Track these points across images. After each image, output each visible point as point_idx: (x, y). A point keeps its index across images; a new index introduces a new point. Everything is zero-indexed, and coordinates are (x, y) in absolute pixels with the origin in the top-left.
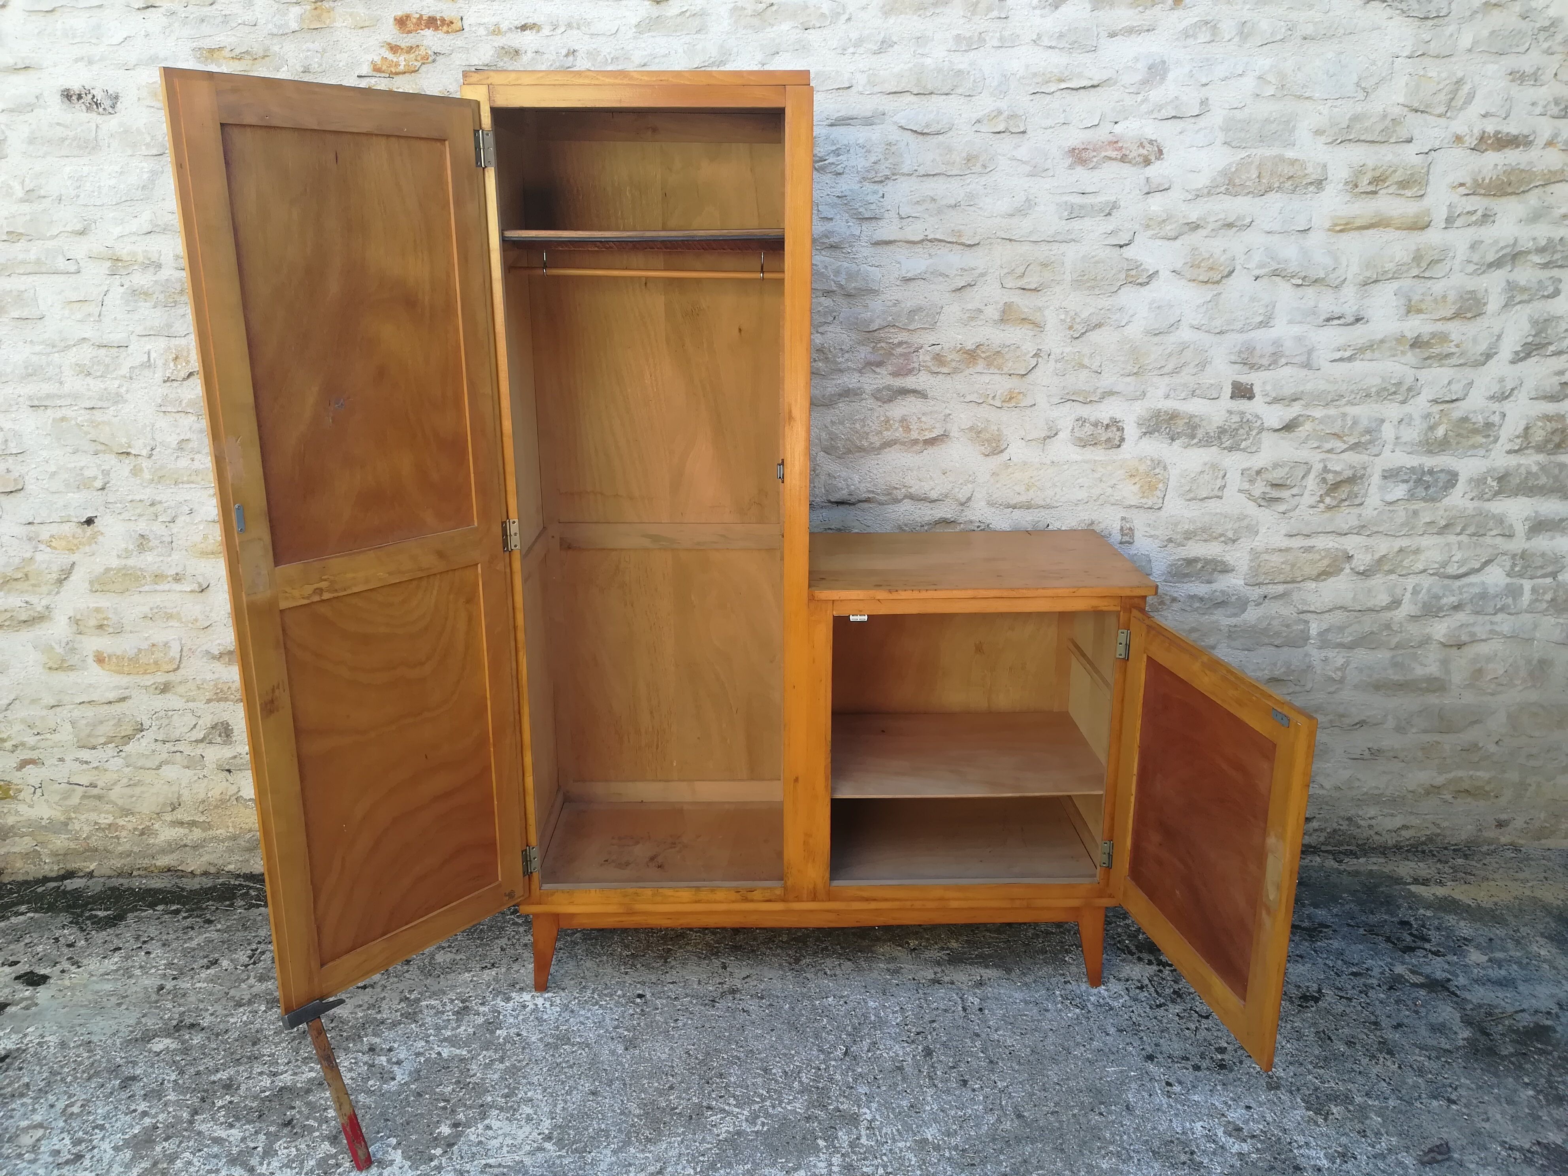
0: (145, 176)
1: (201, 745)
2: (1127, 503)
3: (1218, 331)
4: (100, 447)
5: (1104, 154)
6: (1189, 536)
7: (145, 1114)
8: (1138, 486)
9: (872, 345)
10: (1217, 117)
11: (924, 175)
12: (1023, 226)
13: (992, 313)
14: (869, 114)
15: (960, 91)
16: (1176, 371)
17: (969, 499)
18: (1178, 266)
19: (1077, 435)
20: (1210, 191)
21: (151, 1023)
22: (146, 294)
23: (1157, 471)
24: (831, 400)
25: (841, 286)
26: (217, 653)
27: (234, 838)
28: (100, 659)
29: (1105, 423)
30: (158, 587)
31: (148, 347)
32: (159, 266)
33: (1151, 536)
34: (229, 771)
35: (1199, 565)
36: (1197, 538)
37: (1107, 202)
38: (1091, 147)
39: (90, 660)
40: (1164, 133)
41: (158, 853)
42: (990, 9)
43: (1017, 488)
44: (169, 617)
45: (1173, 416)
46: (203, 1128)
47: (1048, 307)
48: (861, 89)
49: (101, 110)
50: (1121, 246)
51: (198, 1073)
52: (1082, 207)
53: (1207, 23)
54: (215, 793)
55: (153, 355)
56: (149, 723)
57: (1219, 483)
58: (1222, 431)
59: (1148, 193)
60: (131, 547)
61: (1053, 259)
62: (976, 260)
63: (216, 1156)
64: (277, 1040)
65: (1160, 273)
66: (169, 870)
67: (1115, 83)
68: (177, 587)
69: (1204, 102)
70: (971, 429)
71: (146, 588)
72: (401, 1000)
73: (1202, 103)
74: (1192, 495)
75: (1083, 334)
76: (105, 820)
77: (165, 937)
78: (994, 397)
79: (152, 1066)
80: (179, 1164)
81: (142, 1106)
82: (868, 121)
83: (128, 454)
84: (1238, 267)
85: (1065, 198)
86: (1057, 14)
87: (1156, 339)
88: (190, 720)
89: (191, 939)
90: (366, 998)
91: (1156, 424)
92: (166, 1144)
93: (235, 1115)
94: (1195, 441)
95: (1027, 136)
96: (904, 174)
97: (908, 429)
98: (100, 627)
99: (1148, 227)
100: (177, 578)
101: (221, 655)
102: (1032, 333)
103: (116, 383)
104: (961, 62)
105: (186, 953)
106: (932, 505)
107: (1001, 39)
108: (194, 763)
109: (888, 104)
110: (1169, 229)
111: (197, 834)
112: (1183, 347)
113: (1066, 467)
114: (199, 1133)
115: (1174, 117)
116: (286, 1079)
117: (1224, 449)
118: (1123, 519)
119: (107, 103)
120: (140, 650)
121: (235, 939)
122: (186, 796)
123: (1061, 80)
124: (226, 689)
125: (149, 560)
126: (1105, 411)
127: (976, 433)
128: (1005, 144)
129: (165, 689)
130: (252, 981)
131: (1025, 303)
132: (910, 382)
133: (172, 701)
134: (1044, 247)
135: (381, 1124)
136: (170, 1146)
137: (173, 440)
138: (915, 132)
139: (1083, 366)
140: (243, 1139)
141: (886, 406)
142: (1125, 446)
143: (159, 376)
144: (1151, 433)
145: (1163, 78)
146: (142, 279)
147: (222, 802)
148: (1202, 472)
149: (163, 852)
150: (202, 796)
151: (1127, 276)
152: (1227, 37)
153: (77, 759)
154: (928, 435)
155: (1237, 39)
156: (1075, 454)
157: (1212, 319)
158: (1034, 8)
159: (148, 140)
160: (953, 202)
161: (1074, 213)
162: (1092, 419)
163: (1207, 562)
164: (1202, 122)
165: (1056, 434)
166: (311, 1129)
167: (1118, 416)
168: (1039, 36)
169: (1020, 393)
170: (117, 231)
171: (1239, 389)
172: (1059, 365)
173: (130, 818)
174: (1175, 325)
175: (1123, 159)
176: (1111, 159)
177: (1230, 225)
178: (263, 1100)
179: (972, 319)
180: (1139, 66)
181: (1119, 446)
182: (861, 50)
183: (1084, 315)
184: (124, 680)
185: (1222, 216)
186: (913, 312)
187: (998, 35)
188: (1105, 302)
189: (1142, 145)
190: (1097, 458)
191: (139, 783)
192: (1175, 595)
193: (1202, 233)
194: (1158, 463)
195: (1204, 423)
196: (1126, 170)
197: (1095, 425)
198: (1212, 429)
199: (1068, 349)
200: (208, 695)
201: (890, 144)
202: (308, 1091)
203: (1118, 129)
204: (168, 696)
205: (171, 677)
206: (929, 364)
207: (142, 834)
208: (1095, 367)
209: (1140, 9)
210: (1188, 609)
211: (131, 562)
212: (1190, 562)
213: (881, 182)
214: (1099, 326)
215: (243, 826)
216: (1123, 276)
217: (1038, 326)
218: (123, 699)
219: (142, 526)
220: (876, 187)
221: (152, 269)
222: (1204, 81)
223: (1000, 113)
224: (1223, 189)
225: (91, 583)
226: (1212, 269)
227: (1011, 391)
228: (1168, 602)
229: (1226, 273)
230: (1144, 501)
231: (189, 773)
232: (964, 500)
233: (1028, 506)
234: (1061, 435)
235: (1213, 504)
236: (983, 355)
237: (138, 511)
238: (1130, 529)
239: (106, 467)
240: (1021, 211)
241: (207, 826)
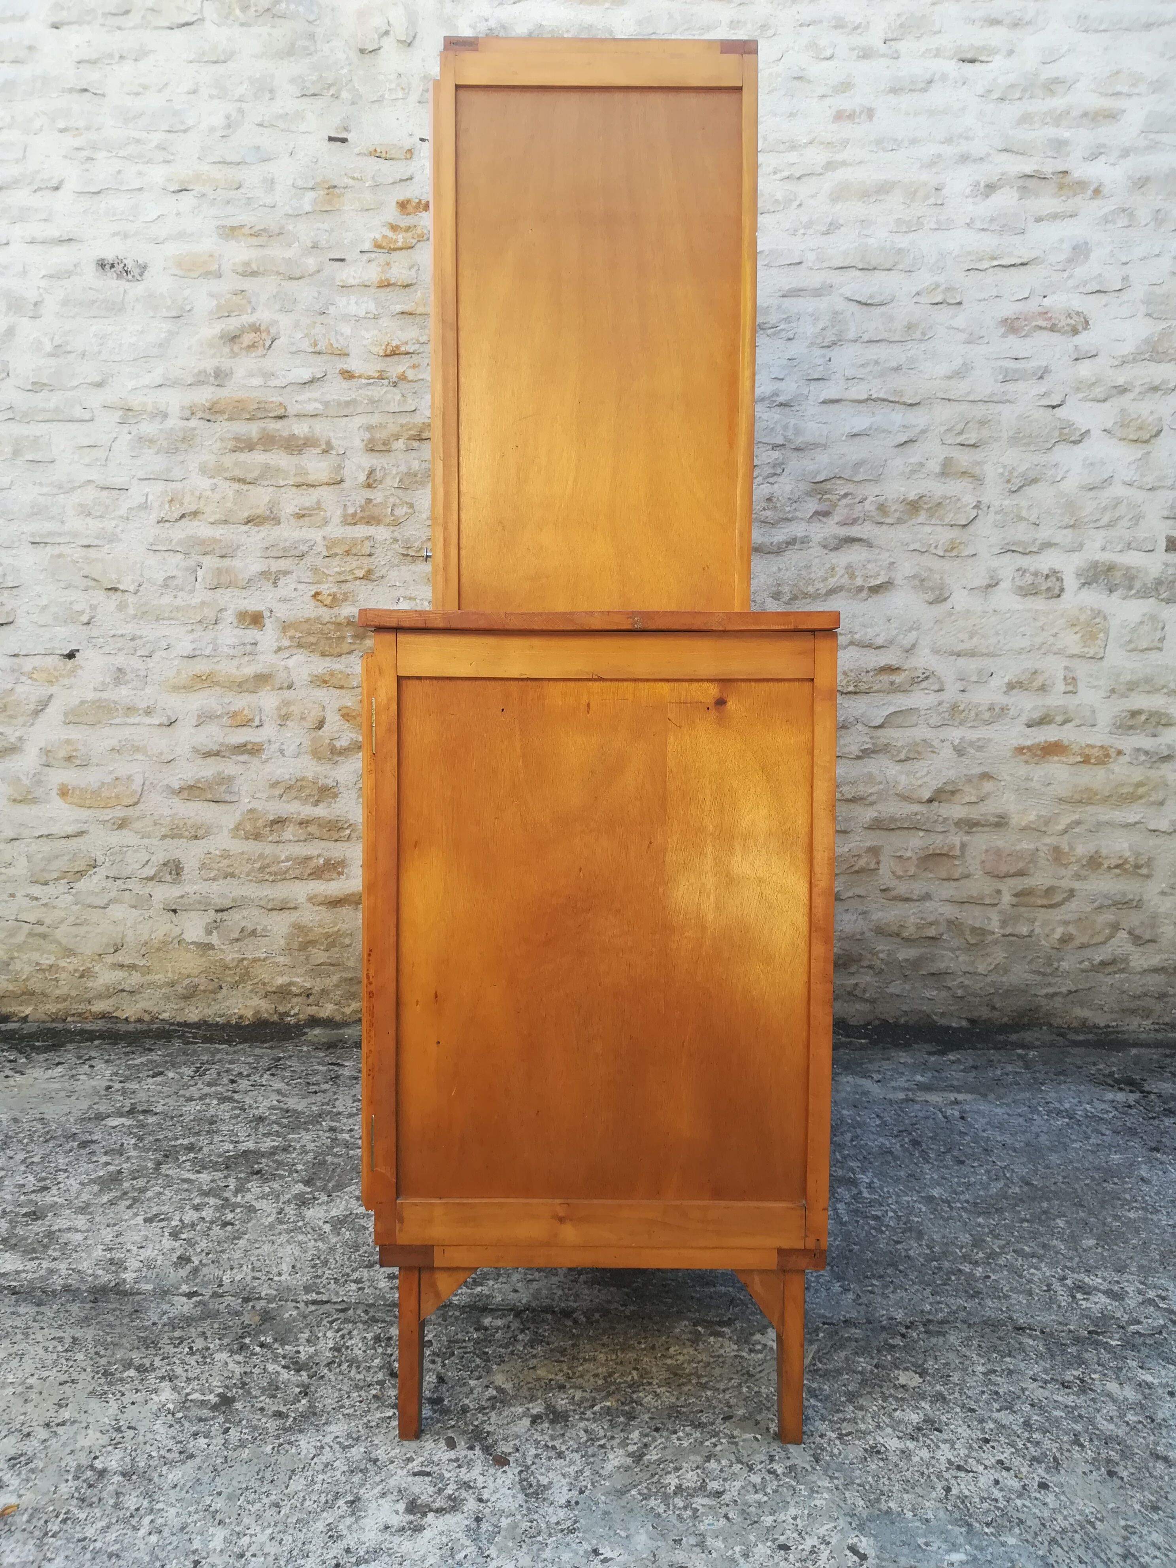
0: (163, 335)
1: (152, 883)
2: (1070, 651)
3: (1149, 487)
4: (92, 581)
5: (1034, 323)
6: (1132, 687)
7: (107, 1164)
8: (1079, 635)
9: (819, 496)
10: (1138, 292)
11: (868, 342)
12: (960, 388)
13: (934, 466)
14: (819, 286)
15: (900, 267)
16: (1111, 525)
17: (914, 646)
18: (1109, 425)
19: (1018, 584)
20: (1136, 358)
21: (103, 1108)
22: (152, 441)
23: (1097, 620)
24: (779, 548)
25: (790, 441)
26: (177, 787)
27: (172, 984)
28: (64, 792)
29: (1045, 572)
30: (129, 721)
31: (147, 490)
32: (165, 416)
33: (1095, 687)
34: (175, 911)
35: (1143, 717)
36: (1140, 689)
37: (1039, 367)
38: (1022, 317)
39: (54, 793)
40: (1089, 305)
41: (95, 998)
42: (927, 197)
43: (960, 636)
44: (137, 749)
45: (1110, 568)
46: (170, 1172)
47: (986, 462)
48: (810, 265)
49: (130, 276)
50: (1054, 407)
51: (157, 1140)
52: (1015, 371)
53: (1124, 210)
54: (159, 935)
55: (151, 497)
56: (103, 859)
57: (1159, 635)
58: (1159, 582)
59: (1077, 359)
60: (108, 680)
61: (990, 417)
62: (919, 419)
63: (186, 1190)
64: (234, 1121)
65: (1092, 432)
66: (103, 1017)
67: (1042, 262)
68: (147, 720)
69: (1125, 279)
70: (914, 577)
71: (117, 721)
72: (354, 1102)
73: (1123, 279)
74: (1132, 646)
75: (1020, 487)
76: (47, 960)
77: (107, 1057)
78: (936, 547)
79: (110, 1134)
80: (149, 1194)
81: (105, 1159)
82: (817, 293)
83: (116, 589)
84: (1166, 428)
85: (1000, 363)
86: (988, 202)
87: (1092, 494)
88: (143, 856)
89: (133, 1059)
90: (319, 1099)
91: (1095, 575)
92: (135, 1182)
93: (201, 1166)
94: (1133, 592)
95: (962, 307)
96: (848, 341)
97: (852, 576)
98: (69, 759)
99: (1078, 389)
100: (148, 712)
101: (181, 789)
102: (972, 486)
103: (113, 524)
104: (902, 242)
105: (129, 1067)
106: (877, 651)
107: (938, 222)
108: (142, 903)
109: (835, 278)
110: (1099, 391)
111: (136, 979)
112: (1117, 503)
113: (1008, 615)
114: (167, 1176)
115: (1098, 291)
116: (250, 1145)
117: (1162, 600)
118: (1066, 668)
119: (136, 272)
120: (103, 783)
121: (178, 1060)
122: (130, 937)
123: (993, 258)
124: (181, 825)
125: (123, 694)
126: (1046, 562)
128: (943, 315)
129: (122, 825)
130: (200, 1085)
131: (964, 458)
132: (855, 531)
133: (128, 837)
134: (981, 406)
135: (354, 1175)
136: (140, 1183)
137: (160, 577)
138: (859, 302)
139: (1021, 519)
140: (213, 1181)
141: (833, 554)
142: (1064, 596)
143: (154, 517)
144: (1089, 584)
145: (1087, 257)
146: (148, 428)
147: (165, 945)
148: (1142, 623)
149: (100, 997)
150: (145, 937)
151: (1061, 434)
152: (1143, 223)
153: (27, 896)
154: (874, 582)
155: (1152, 224)
156: (1016, 603)
157: (1143, 475)
158: (967, 197)
159: (169, 303)
160: (895, 365)
161: (1008, 377)
162: (1032, 569)
163: (1152, 714)
164: (1125, 296)
165: (997, 584)
166: (282, 1177)
167: (1057, 567)
168: (972, 220)
169: (961, 543)
170: (131, 384)
171: (1173, 542)
172: (999, 517)
173: (72, 959)
174: (1108, 481)
175: (1053, 329)
176: (1041, 328)
177: (1155, 389)
178: (228, 1158)
179: (913, 472)
180: (1064, 246)
181: (1059, 596)
182: (811, 231)
183: (1022, 469)
184: (84, 814)
185: (1148, 380)
186: (858, 465)
187: (935, 219)
188: (1040, 459)
189: (1069, 316)
190: (1038, 608)
191: (85, 923)
192: (1120, 748)
193: (1129, 396)
194: (1098, 613)
195: (1141, 575)
196: (1055, 338)
197: (1036, 574)
198: (1149, 580)
199: (1006, 502)
200: (164, 831)
201: (836, 313)
202: (273, 1154)
203: (1046, 302)
204: (125, 832)
205: (130, 812)
206: (873, 514)
207: (82, 976)
208: (1033, 519)
209: (1063, 198)
210: (1135, 762)
211: (105, 695)
212: (1134, 714)
213: (829, 347)
214: (1035, 481)
215: (183, 971)
216: (1056, 434)
217: (978, 480)
218: (80, 834)
219: (120, 660)
220: (823, 351)
221: (159, 419)
222: (1124, 260)
223: (937, 286)
224: (1147, 356)
225: (66, 714)
226: (1140, 428)
227: (952, 541)
228: (1113, 755)
229: (1154, 433)
230: (1086, 650)
231: (135, 913)
232: (909, 647)
233: (972, 654)
234: (1003, 585)
235: (1154, 655)
236: (926, 507)
237: (119, 645)
238: (1073, 678)
239: (94, 602)
240: (958, 374)
241: (148, 971)
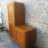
6: (45, 31)
8: (42, 26)
9: (29, 16)
13: (34, 14)
15: (33, 2)
35: (46, 33)
37: (41, 8)
40: (45, 3)
45: (44, 22)
59: (43, 7)
61: (37, 11)
65: (44, 12)
75: (39, 16)
85: (38, 7)
87: (43, 17)
96: (30, 7)
109: (30, 3)
110: (44, 9)
112: (45, 18)
118: (41, 28)
126: (40, 21)
127: (33, 21)
139: (39, 18)
148: (46, 26)
151: (42, 12)
154: (31, 21)
160: (32, 8)
161: (39, 9)
164: (47, 2)
165: (37, 22)
169: (35, 19)
172: (37, 18)
176: (41, 5)
188: (40, 14)
189: (43, 4)
190: (39, 24)
192: (44, 34)
193: (47, 10)
195: (46, 23)
201: (30, 5)
203: (41, 3)
206: (31, 17)
217: (36, 15)
223: (35, 3)
232: (32, 25)
233: (35, 26)
236: (33, 17)
240: (36, 9)
